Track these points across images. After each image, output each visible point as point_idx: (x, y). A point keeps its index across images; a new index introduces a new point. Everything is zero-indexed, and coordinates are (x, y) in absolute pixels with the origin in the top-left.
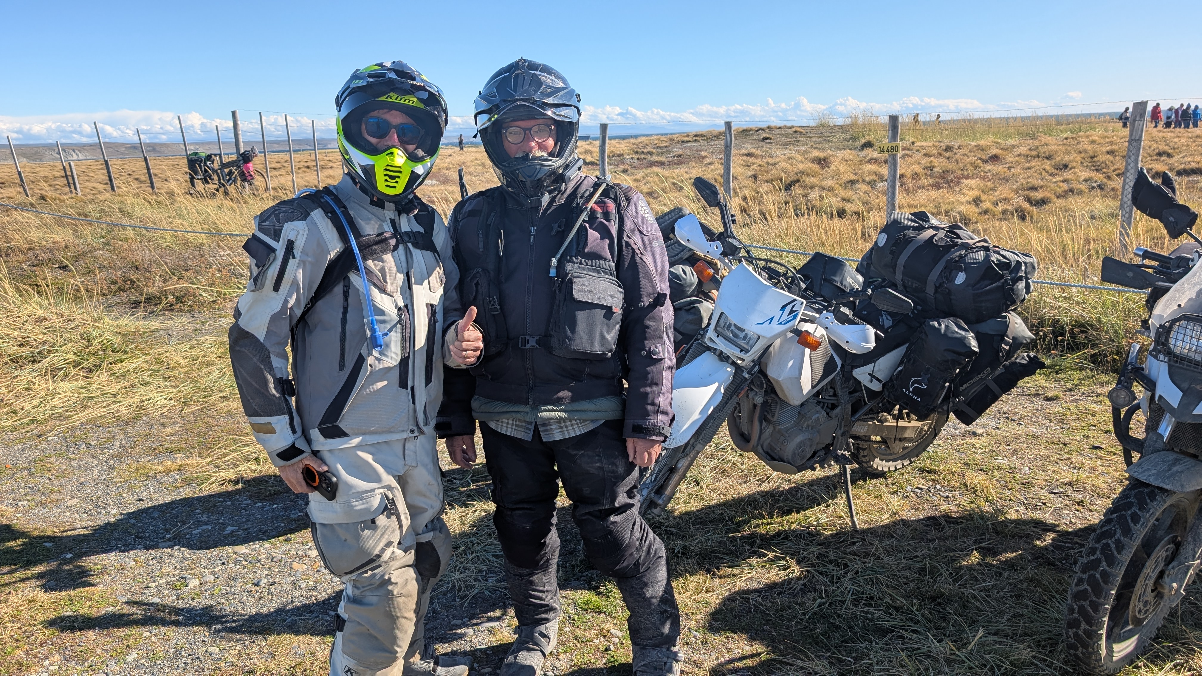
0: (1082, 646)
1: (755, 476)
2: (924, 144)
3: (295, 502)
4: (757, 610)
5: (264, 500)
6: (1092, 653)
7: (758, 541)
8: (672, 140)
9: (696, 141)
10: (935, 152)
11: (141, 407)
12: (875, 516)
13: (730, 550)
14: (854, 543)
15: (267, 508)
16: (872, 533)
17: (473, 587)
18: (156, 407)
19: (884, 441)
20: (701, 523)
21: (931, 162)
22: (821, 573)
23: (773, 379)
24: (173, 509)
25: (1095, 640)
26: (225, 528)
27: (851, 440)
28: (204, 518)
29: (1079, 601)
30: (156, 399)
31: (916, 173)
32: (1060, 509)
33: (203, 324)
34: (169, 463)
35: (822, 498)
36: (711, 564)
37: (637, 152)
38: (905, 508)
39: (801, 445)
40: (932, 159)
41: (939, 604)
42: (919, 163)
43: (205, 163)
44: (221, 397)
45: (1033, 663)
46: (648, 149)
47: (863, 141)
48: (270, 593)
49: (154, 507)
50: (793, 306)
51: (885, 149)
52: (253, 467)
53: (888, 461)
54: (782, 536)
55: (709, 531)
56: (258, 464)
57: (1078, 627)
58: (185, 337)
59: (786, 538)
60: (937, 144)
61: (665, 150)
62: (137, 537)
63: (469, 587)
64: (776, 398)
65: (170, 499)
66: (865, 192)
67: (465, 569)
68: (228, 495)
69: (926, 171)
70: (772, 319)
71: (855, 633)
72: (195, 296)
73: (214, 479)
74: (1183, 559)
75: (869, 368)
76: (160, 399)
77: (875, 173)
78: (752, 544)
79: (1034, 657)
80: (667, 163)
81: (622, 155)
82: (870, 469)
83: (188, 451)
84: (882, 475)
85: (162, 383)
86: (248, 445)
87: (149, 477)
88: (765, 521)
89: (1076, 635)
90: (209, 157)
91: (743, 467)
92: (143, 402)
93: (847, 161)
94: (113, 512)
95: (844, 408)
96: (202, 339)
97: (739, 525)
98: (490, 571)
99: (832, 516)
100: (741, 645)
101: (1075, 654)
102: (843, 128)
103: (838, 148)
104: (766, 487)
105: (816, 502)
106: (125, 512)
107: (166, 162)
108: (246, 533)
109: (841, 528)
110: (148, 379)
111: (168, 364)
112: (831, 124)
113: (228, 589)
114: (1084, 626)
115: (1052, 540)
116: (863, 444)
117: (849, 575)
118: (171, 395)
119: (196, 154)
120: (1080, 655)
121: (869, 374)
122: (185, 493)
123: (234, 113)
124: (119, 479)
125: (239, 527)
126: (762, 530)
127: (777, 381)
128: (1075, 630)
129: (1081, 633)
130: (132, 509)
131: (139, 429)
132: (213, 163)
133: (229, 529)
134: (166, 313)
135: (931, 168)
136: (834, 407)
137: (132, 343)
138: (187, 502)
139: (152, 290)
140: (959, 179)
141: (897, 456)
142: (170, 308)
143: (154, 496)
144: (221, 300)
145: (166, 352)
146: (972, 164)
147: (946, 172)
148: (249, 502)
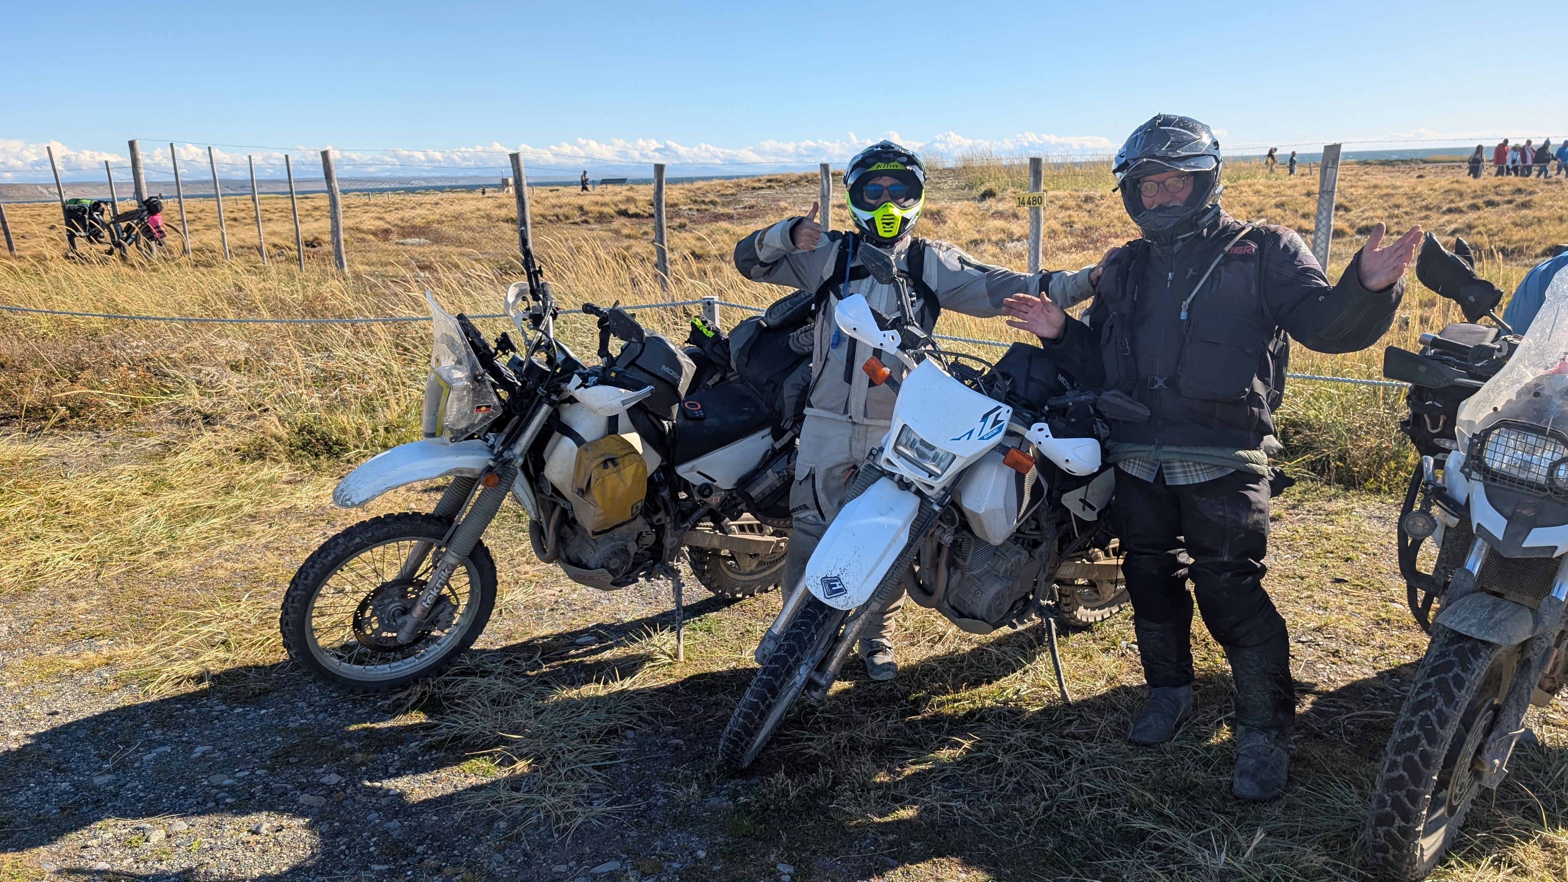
0: (1394, 847)
1: (924, 635)
2: (1059, 193)
3: (292, 704)
4: (965, 823)
5: (245, 703)
6: (1405, 856)
7: (947, 725)
8: (739, 186)
9: (770, 187)
10: (1074, 204)
11: (34, 571)
12: (1088, 683)
13: (911, 739)
14: (1070, 722)
15: (252, 715)
16: (1089, 707)
17: (575, 815)
18: (57, 571)
19: (1092, 585)
20: (864, 704)
21: (1070, 216)
22: (1037, 765)
23: (971, 511)
24: (108, 723)
25: (1411, 839)
26: (192, 749)
27: (1055, 586)
28: (158, 735)
29: (1393, 790)
30: (56, 560)
31: (1053, 231)
32: (1313, 663)
33: (115, 446)
34: (91, 655)
35: (1017, 661)
36: (892, 761)
37: (695, 202)
38: (1124, 670)
39: (998, 596)
40: (1070, 212)
41: (1192, 798)
42: (1055, 218)
43: (91, 214)
44: (156, 553)
45: (1324, 870)
46: (711, 197)
47: (983, 189)
48: (278, 843)
49: (77, 723)
50: (998, 415)
51: (1026, 201)
52: (222, 655)
53: (1093, 609)
54: (977, 716)
55: (878, 715)
56: (229, 650)
57: (1391, 824)
58: (90, 467)
59: (982, 719)
60: (1074, 193)
61: (731, 198)
62: (57, 769)
63: (570, 816)
64: (969, 536)
65: (100, 709)
66: (994, 256)
67: (560, 790)
68: (190, 698)
69: (1064, 228)
70: (971, 432)
71: (1097, 845)
72: (98, 406)
73: (165, 675)
74: (1505, 729)
75: (1079, 493)
76: (63, 560)
77: (1003, 231)
78: (938, 730)
79: (1327, 864)
80: (736, 217)
81: (675, 205)
82: (1072, 621)
83: (117, 635)
84: (1087, 627)
85: (62, 536)
86: (209, 622)
87: (61, 677)
88: (950, 697)
89: (1388, 834)
90: (96, 206)
91: (906, 624)
92: (36, 564)
93: (966, 214)
94: (14, 733)
95: (1050, 546)
96: (117, 468)
97: (917, 703)
98: (592, 790)
99: (1033, 685)
100: (954, 873)
101: (1383, 858)
102: (954, 172)
103: (952, 199)
104: (940, 650)
105: (1008, 668)
106: (32, 733)
107: (20, 212)
108: (226, 754)
109: (1049, 701)
110: (39, 530)
111: (68, 507)
112: (940, 168)
113: (213, 841)
114: (1399, 822)
115: (1313, 703)
116: (1067, 590)
117: (1074, 767)
118: (80, 553)
119: (76, 201)
120: (1391, 858)
121: (1081, 500)
122: (123, 699)
123: (132, 144)
124: (14, 683)
125: (214, 746)
126: (948, 710)
127: (976, 515)
128: (1386, 828)
129: (1394, 831)
130: (43, 727)
131: (35, 605)
132: (102, 213)
133: (199, 750)
134: (56, 431)
135: (1070, 224)
136: (1036, 544)
137: (10, 478)
138: (126, 713)
139: (28, 399)
140: (1106, 238)
141: (1103, 602)
142: (62, 424)
143: (75, 705)
144: (137, 411)
145: (63, 489)
146: (1119, 218)
147: (1089, 229)
148: (224, 707)
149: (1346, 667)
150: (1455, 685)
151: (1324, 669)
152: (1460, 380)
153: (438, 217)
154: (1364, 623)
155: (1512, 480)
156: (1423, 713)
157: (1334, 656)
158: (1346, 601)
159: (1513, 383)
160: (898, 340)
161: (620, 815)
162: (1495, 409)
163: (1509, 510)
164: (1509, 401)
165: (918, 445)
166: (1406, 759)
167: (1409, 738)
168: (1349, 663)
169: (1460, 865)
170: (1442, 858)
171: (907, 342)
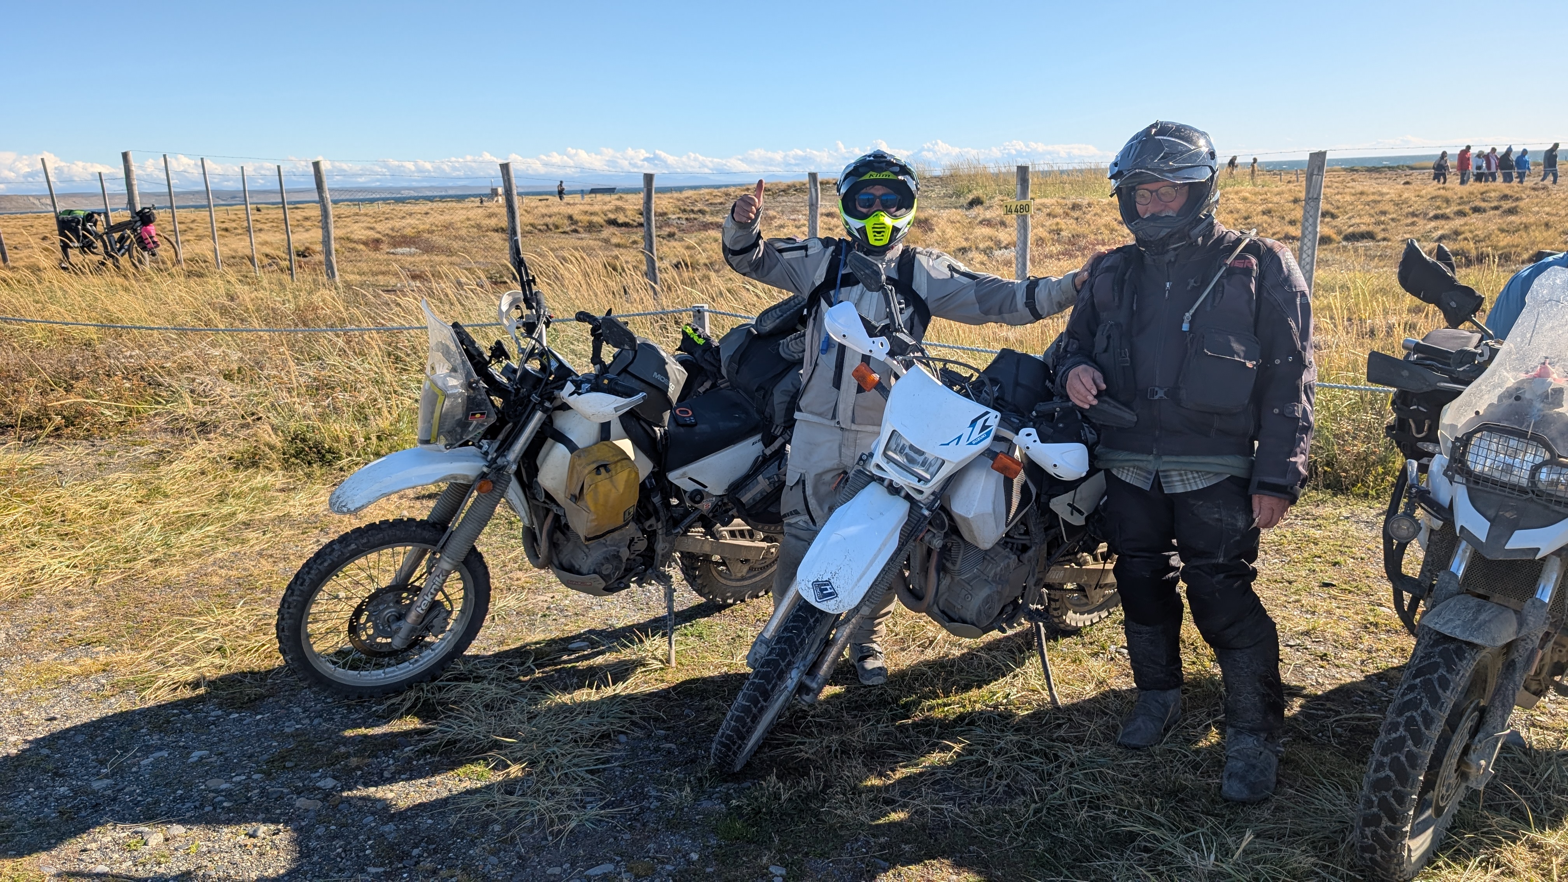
0: (1382, 848)
1: (914, 640)
2: (1047, 201)
3: (288, 709)
4: (955, 825)
5: (240, 709)
6: (1394, 856)
7: (937, 729)
8: (728, 194)
10: (1061, 211)
11: (30, 578)
12: (1077, 687)
13: (902, 743)
14: (1059, 726)
15: (248, 720)
16: (1078, 711)
17: (568, 818)
18: (53, 579)
19: (1081, 589)
20: (855, 709)
21: (1057, 224)
22: (1027, 768)
23: (960, 516)
24: (105, 729)
25: (1399, 839)
26: (189, 753)
27: (1044, 590)
28: (155, 740)
29: (1379, 791)
30: (53, 568)
31: (1041, 238)
32: (1301, 667)
33: (110, 455)
34: (88, 661)
35: (1007, 666)
36: (882, 765)
37: (684, 211)
38: (1113, 674)
39: (988, 600)
40: (1058, 220)
41: (1181, 801)
42: (1043, 226)
43: (84, 225)
44: (151, 561)
45: (1313, 871)
46: (699, 206)
47: (971, 197)
48: (275, 846)
49: (75, 728)
50: (986, 421)
51: (1013, 209)
52: (218, 661)
53: (1082, 613)
54: (967, 720)
55: (869, 719)
56: (224, 657)
57: (1378, 825)
58: (85, 476)
59: (972, 723)
60: (1062, 201)
61: (720, 207)
62: (56, 774)
63: (563, 819)
64: (959, 540)
65: (98, 715)
66: (982, 263)
67: (553, 793)
68: (186, 704)
69: (1052, 235)
70: (960, 438)
71: (1087, 847)
72: (93, 415)
73: (161, 681)
74: (1490, 730)
75: (1067, 497)
76: (58, 567)
77: (991, 238)
78: (928, 734)
79: (1316, 865)
81: (665, 214)
82: (1062, 626)
83: (114, 642)
84: (1076, 632)
85: (58, 543)
86: (204, 629)
87: (58, 683)
88: (940, 701)
89: (1375, 834)
90: (89, 217)
91: (897, 629)
92: (32, 571)
93: (954, 222)
94: (12, 739)
95: (1038, 550)
96: (112, 477)
97: (907, 707)
98: (586, 793)
99: (1023, 690)
100: (945, 874)
101: (1371, 859)
102: (941, 180)
103: (939, 207)
104: (930, 655)
105: (999, 672)
106: (30, 738)
107: (12, 223)
108: (222, 759)
109: (1039, 705)
110: (35, 538)
111: (63, 515)
112: (927, 175)
113: (210, 844)
114: (1386, 822)
115: (1301, 706)
116: (1057, 594)
117: (1064, 770)
118: (76, 561)
119: (70, 212)
120: (1379, 859)
121: (1069, 505)
122: (120, 704)
123: (125, 156)
124: (12, 689)
125: (211, 751)
126: (938, 714)
127: (965, 519)
128: (1373, 828)
129: (1381, 831)
130: (41, 733)
131: (31, 613)
132: (95, 225)
133: (196, 755)
134: (51, 440)
135: (1058, 232)
136: (1025, 549)
138: (124, 718)
139: (24, 409)
140: (1092, 244)
141: (1092, 607)
142: (57, 433)
143: (72, 711)
144: (132, 420)
145: (58, 498)
146: (1105, 226)
147: (1076, 236)
148: (220, 713)
149: (1334, 671)
150: (1440, 686)
151: (1312, 673)
152: (1442, 384)
153: (428, 227)
154: (1351, 627)
155: (1495, 482)
156: (1408, 714)
157: (1322, 660)
158: (1334, 605)
159: (1495, 387)
160: (887, 347)
161: (613, 818)
162: (1477, 413)
163: (1491, 513)
164: (1491, 405)
165: (907, 450)
166: (1393, 760)
167: (1395, 739)
168: (1338, 666)
169: (1448, 865)
170: (1429, 859)
171: (896, 349)
